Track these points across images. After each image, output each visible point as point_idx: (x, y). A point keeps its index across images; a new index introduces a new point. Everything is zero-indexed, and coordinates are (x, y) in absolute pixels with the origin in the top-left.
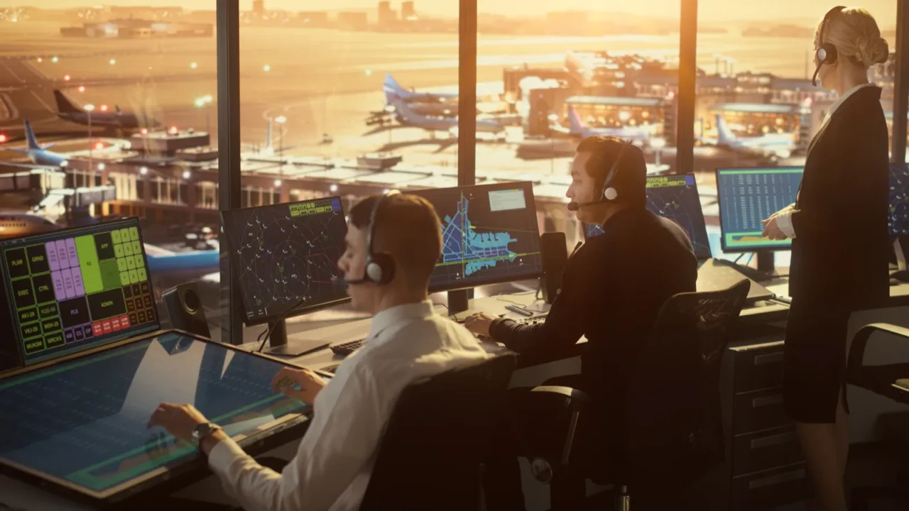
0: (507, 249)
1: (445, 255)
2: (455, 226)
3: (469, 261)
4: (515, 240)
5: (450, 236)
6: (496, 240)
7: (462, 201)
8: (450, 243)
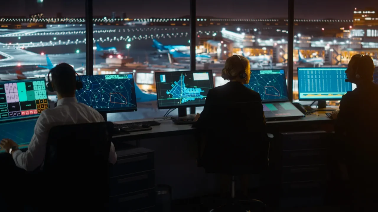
0: (200, 94)
1: (173, 95)
2: (178, 85)
3: (183, 98)
4: (203, 91)
5: (176, 89)
6: (196, 91)
7: (182, 76)
8: (176, 91)
